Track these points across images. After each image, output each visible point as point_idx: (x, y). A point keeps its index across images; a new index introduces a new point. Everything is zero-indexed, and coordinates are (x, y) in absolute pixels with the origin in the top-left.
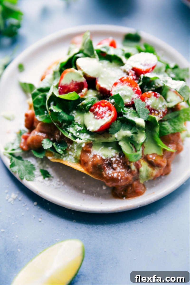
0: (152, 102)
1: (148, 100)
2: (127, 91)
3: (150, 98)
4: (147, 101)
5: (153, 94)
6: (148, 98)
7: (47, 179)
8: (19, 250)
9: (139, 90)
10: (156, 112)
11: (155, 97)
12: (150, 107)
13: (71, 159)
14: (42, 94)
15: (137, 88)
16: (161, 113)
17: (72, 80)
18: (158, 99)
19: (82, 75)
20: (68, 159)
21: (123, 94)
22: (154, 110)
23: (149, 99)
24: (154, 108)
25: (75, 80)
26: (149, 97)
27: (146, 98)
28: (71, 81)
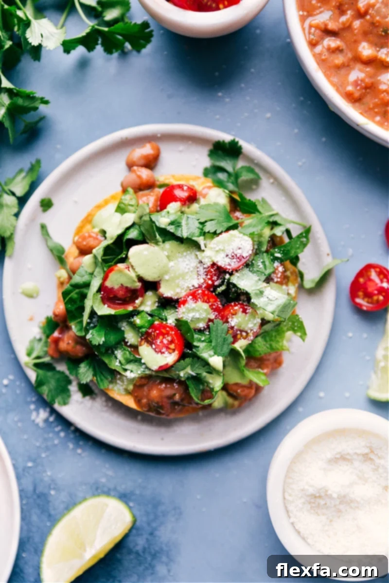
0: (237, 321)
1: (232, 318)
2: (201, 311)
3: (236, 316)
4: (231, 321)
5: (241, 310)
6: (233, 314)
7: (88, 398)
8: (53, 492)
9: (219, 307)
10: (244, 334)
11: (244, 314)
12: (236, 328)
13: (119, 390)
14: (77, 291)
15: (217, 303)
16: (251, 334)
17: (122, 285)
18: (248, 315)
19: (136, 280)
20: (116, 388)
21: (195, 317)
22: (241, 331)
23: (234, 316)
24: (241, 328)
25: (125, 285)
26: (235, 314)
27: (230, 315)
28: (120, 285)
